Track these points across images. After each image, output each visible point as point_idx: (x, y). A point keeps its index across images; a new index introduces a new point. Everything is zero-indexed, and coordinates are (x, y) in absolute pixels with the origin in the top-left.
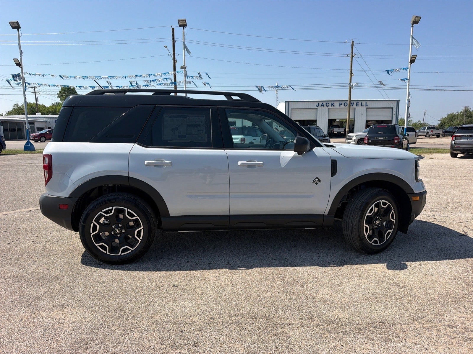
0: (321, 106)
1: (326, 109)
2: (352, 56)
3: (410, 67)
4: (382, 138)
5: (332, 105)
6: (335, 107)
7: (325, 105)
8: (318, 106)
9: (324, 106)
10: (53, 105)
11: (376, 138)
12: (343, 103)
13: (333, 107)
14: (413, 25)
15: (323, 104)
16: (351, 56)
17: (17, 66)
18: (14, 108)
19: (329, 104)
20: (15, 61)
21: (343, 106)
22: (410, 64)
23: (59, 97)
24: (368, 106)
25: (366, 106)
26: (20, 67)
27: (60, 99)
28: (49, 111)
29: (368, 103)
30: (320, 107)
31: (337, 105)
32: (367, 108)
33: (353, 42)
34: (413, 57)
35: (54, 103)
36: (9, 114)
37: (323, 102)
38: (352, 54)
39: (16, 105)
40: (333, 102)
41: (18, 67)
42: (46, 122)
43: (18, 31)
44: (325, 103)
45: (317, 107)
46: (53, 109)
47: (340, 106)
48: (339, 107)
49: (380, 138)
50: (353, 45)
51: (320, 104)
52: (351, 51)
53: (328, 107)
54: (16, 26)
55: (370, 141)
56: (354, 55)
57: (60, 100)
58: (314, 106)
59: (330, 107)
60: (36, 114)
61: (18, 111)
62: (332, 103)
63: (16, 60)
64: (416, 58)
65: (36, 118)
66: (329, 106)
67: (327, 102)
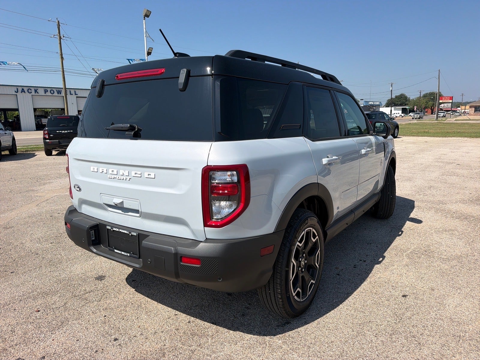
0: (22, 92)
1: (28, 96)
2: (60, 38)
3: (147, 59)
4: (66, 132)
5: (36, 91)
6: (40, 94)
7: (26, 91)
8: (18, 92)
9: (25, 93)
11: (58, 132)
12: (49, 89)
13: (37, 94)
14: (145, 18)
15: (23, 89)
16: (58, 37)
19: (31, 90)
21: (48, 93)
22: (147, 56)
24: (77, 95)
25: (75, 94)
29: (77, 92)
30: (21, 94)
31: (41, 92)
32: (77, 97)
33: (58, 21)
34: (150, 49)
37: (24, 88)
38: (60, 35)
40: (36, 88)
44: (26, 89)
45: (16, 94)
47: (45, 93)
48: (45, 95)
49: (63, 132)
50: (59, 25)
51: (20, 89)
52: (58, 32)
53: (31, 94)
55: (51, 135)
56: (62, 37)
58: (12, 91)
59: (33, 93)
62: (35, 90)
64: (152, 50)
66: (31, 92)
67: (29, 88)
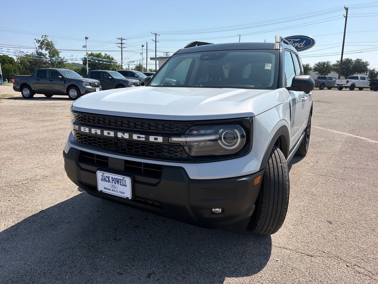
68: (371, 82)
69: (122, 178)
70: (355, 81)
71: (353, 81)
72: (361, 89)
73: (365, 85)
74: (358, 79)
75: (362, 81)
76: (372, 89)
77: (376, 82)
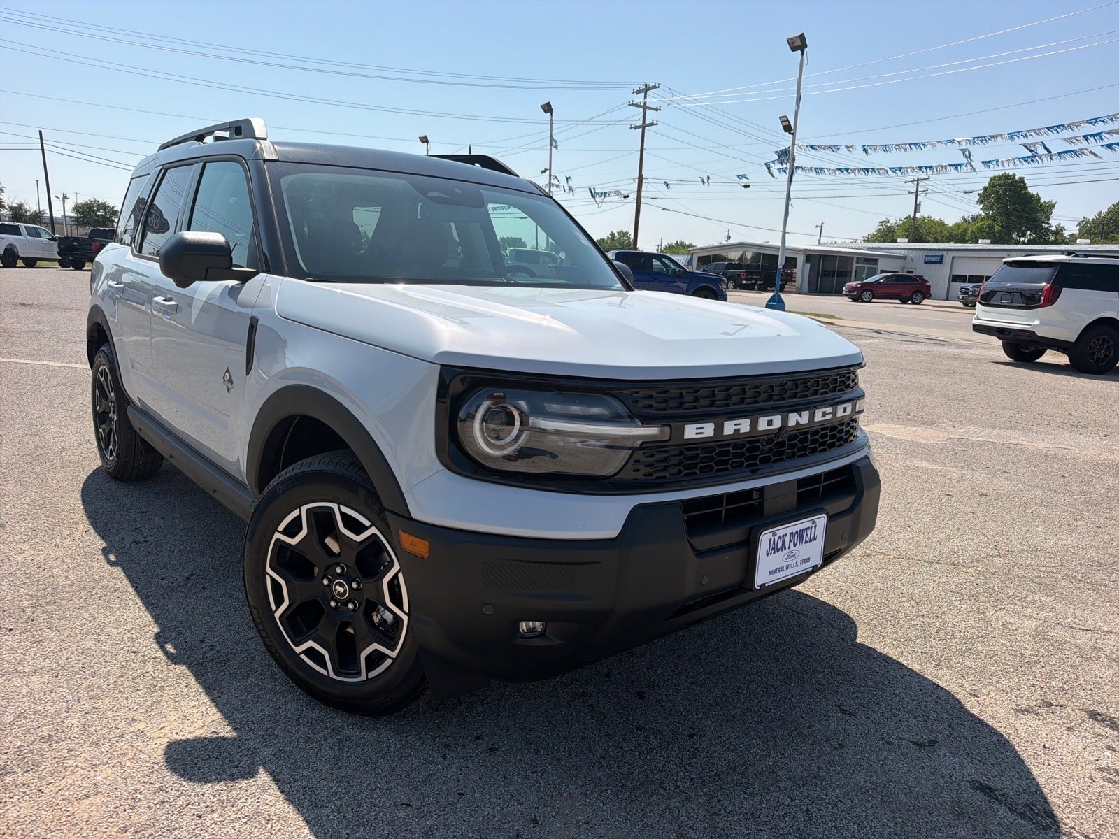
10: (965, 221)
17: (785, 131)
18: (879, 230)
20: (782, 122)
23: (980, 202)
26: (790, 133)
27: (981, 206)
28: (950, 235)
35: (966, 217)
36: (868, 240)
39: (884, 222)
41: (787, 133)
42: (904, 258)
43: (802, 54)
46: (960, 231)
54: (799, 44)
57: (981, 209)
60: (899, 240)
61: (886, 234)
63: (784, 120)
65: (887, 248)
68: (62, 244)
69: (809, 524)
70: (13, 238)
71: (8, 238)
72: (30, 263)
73: (43, 253)
74: (20, 234)
75: (35, 241)
76: (64, 264)
77: (75, 243)
